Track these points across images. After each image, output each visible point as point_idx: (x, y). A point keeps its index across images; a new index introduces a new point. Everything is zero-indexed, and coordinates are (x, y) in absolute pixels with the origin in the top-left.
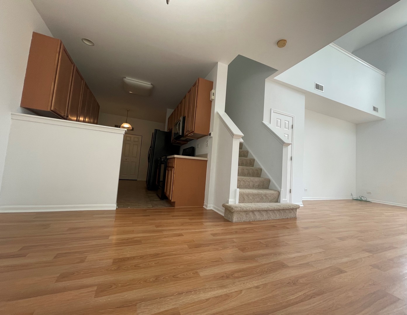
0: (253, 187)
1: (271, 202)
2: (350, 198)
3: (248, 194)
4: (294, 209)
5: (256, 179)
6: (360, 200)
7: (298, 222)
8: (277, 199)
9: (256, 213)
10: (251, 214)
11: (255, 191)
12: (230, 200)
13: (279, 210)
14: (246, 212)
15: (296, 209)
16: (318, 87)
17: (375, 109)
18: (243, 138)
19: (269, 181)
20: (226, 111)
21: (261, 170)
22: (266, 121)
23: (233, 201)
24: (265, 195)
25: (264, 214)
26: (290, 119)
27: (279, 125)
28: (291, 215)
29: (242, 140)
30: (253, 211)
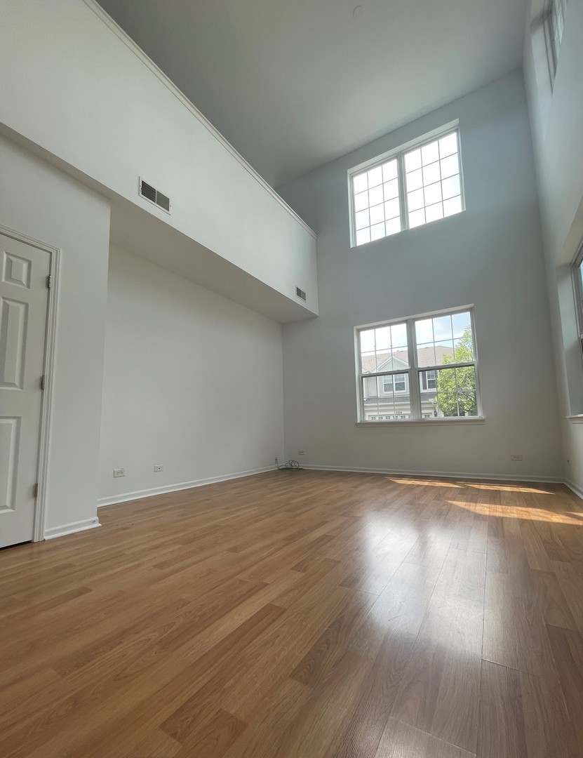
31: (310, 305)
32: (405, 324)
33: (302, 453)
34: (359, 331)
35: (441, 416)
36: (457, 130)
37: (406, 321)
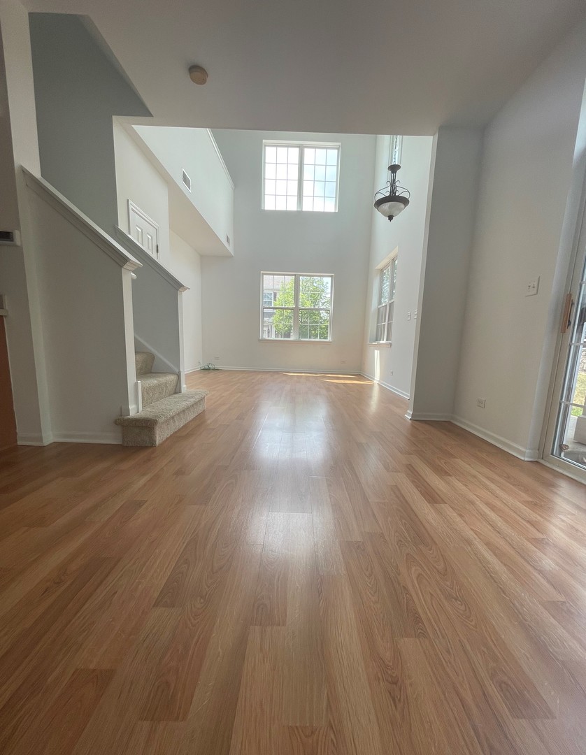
1: (170, 394)
2: (199, 368)
3: (149, 388)
4: (202, 399)
6: (208, 369)
8: (176, 388)
12: (130, 407)
13: (193, 405)
15: (205, 397)
16: (185, 180)
17: (228, 239)
19: (153, 357)
23: (135, 407)
24: (166, 385)
25: (182, 415)
26: (153, 232)
29: (134, 276)
31: (231, 249)
34: (263, 274)
36: (338, 149)
37: (295, 275)
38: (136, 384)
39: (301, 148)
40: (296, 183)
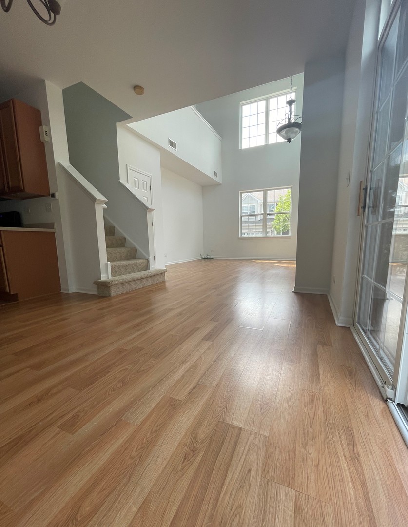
0: (121, 259)
1: (141, 270)
2: (200, 258)
3: (120, 266)
4: (162, 274)
5: (123, 250)
6: (206, 259)
7: (167, 284)
8: (147, 268)
9: (131, 283)
10: (127, 284)
11: (126, 263)
12: (102, 276)
13: (151, 277)
14: (123, 283)
15: (164, 273)
16: (171, 144)
17: (215, 174)
18: (106, 203)
19: (136, 250)
20: (72, 162)
21: (125, 238)
22: (122, 180)
23: (106, 276)
24: (136, 265)
25: (139, 282)
26: (147, 179)
27: (137, 185)
28: (161, 279)
29: (105, 206)
30: (128, 282)
31: (218, 179)
32: (263, 192)
33: (212, 251)
34: (241, 193)
35: (275, 234)
36: (295, 92)
37: (263, 191)
38: (107, 264)
39: (267, 100)
40: (264, 125)
